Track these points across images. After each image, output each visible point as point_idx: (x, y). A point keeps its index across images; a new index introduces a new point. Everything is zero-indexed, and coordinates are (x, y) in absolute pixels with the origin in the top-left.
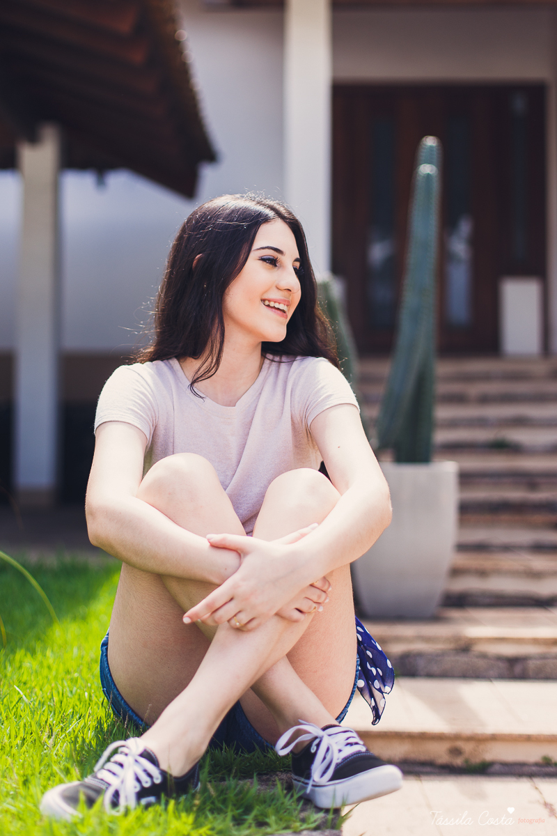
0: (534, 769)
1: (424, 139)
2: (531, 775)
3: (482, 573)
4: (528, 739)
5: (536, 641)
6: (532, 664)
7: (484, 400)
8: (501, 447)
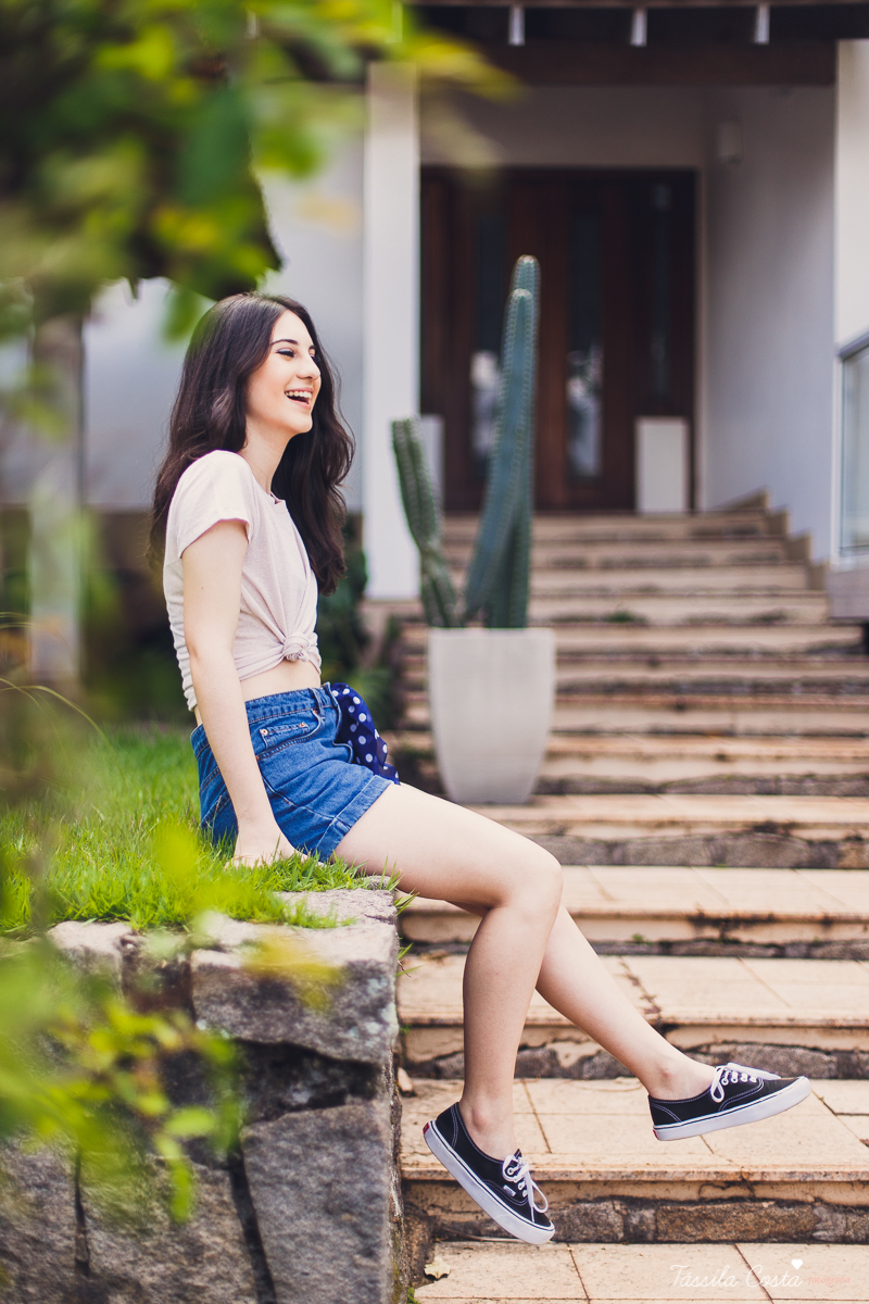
0: (625, 949)
1: (521, 258)
2: (620, 954)
3: (586, 757)
4: (618, 917)
5: (637, 824)
6: (632, 849)
7: (607, 566)
8: (622, 620)
